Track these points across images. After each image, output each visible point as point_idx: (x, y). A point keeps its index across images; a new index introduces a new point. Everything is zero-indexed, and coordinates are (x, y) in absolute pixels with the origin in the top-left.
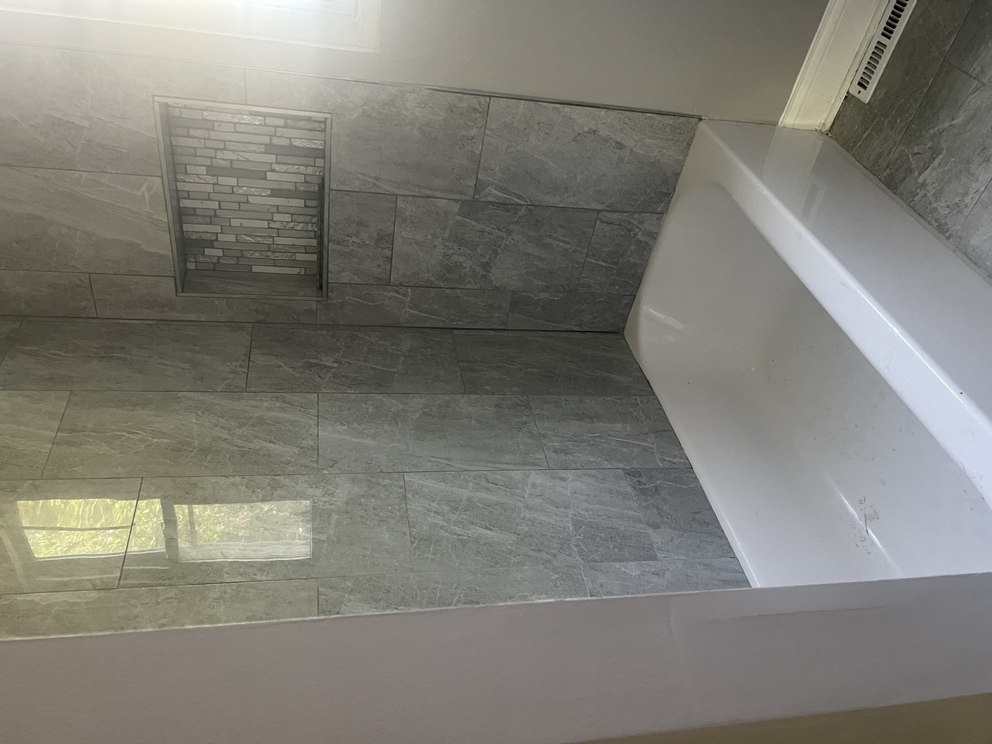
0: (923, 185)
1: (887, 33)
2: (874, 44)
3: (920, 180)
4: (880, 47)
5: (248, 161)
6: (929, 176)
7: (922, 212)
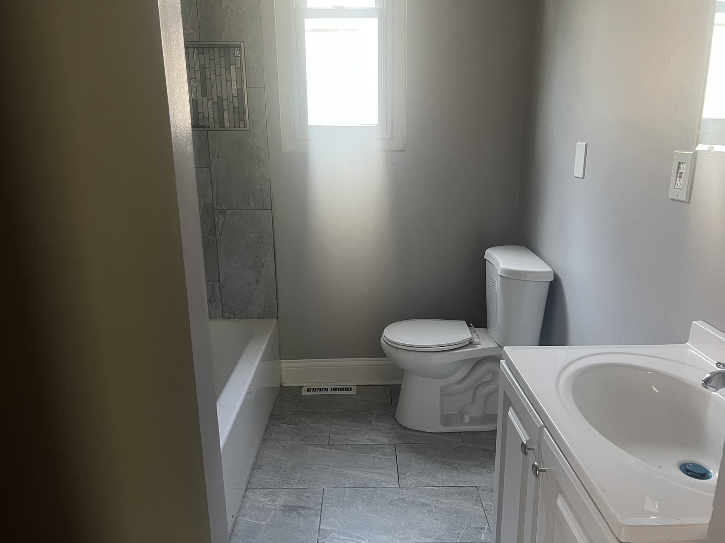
0: (280, 426)
1: (333, 389)
2: (326, 387)
3: (280, 425)
4: (326, 389)
5: (212, 87)
6: (285, 426)
7: (267, 431)
